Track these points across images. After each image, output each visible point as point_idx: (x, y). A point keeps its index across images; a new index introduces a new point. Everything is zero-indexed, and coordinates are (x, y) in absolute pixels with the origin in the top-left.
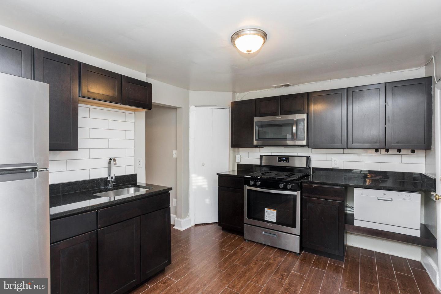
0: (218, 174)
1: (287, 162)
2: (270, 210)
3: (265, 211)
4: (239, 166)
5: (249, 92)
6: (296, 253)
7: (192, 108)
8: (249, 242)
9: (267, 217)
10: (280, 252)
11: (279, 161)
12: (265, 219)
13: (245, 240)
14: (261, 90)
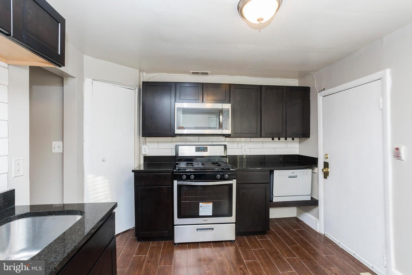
0: (133, 171)
1: (205, 151)
2: (205, 204)
3: (200, 206)
4: (146, 158)
5: (159, 74)
6: (231, 241)
7: (88, 82)
8: (180, 245)
9: (202, 212)
10: (217, 245)
11: (196, 151)
12: (200, 215)
13: (175, 244)
14: (173, 74)
